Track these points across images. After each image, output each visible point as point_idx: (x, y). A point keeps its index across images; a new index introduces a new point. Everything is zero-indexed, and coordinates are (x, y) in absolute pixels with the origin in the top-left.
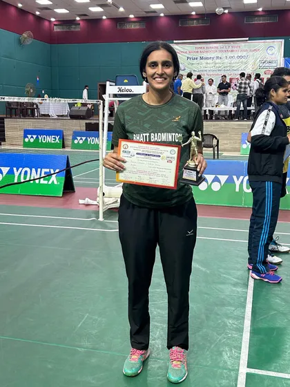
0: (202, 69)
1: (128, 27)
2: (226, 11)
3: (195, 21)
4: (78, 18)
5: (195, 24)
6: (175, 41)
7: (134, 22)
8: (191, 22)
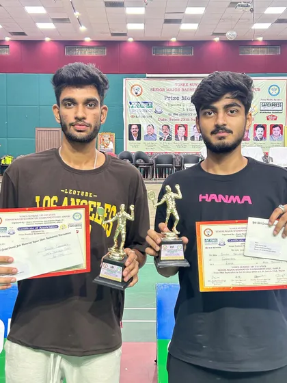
0: (185, 112)
1: (79, 54)
2: (217, 39)
3: (173, 50)
4: (7, 39)
5: (173, 53)
6: (147, 75)
7: (89, 47)
8: (169, 51)
